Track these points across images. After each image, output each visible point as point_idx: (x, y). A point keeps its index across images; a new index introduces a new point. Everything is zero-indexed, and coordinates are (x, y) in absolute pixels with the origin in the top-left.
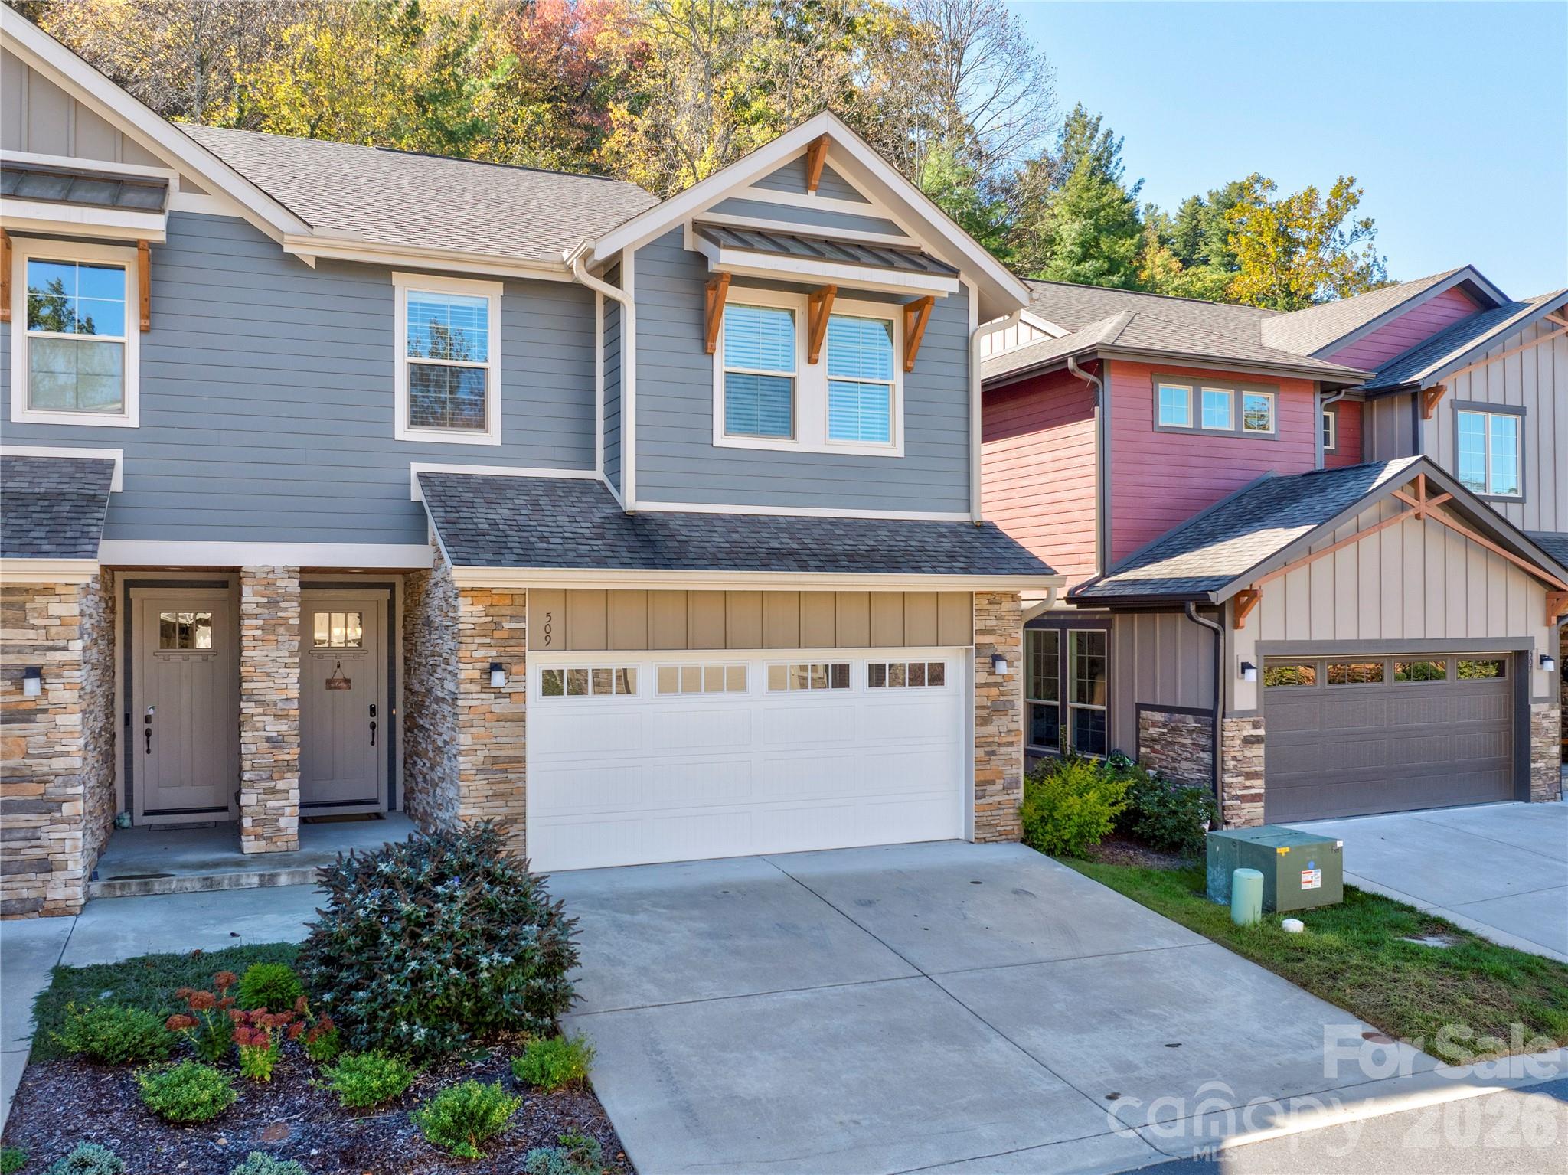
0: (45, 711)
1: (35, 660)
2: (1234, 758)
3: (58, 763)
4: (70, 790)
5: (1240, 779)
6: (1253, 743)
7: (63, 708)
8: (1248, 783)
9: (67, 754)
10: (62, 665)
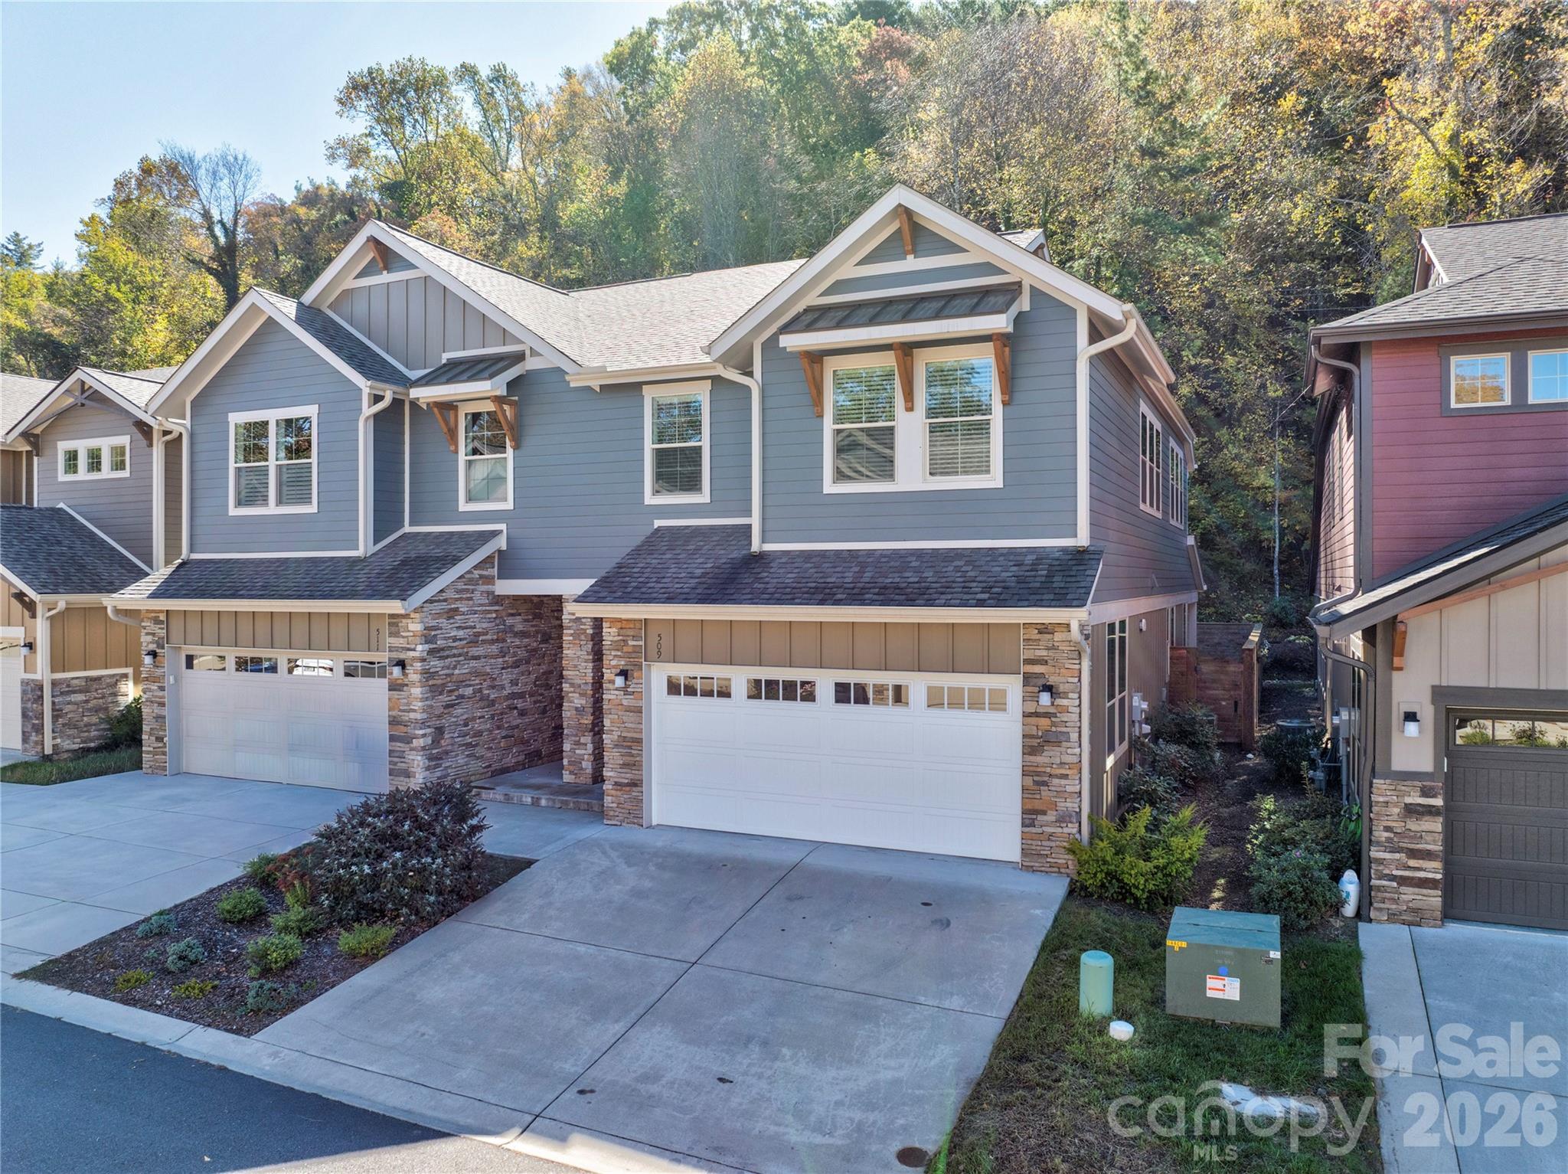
0: (407, 685)
1: (402, 656)
2: (1388, 829)
3: (412, 715)
4: (417, 732)
5: (1397, 856)
6: (1422, 814)
7: (413, 683)
8: (1412, 863)
9: (414, 711)
10: (414, 659)
